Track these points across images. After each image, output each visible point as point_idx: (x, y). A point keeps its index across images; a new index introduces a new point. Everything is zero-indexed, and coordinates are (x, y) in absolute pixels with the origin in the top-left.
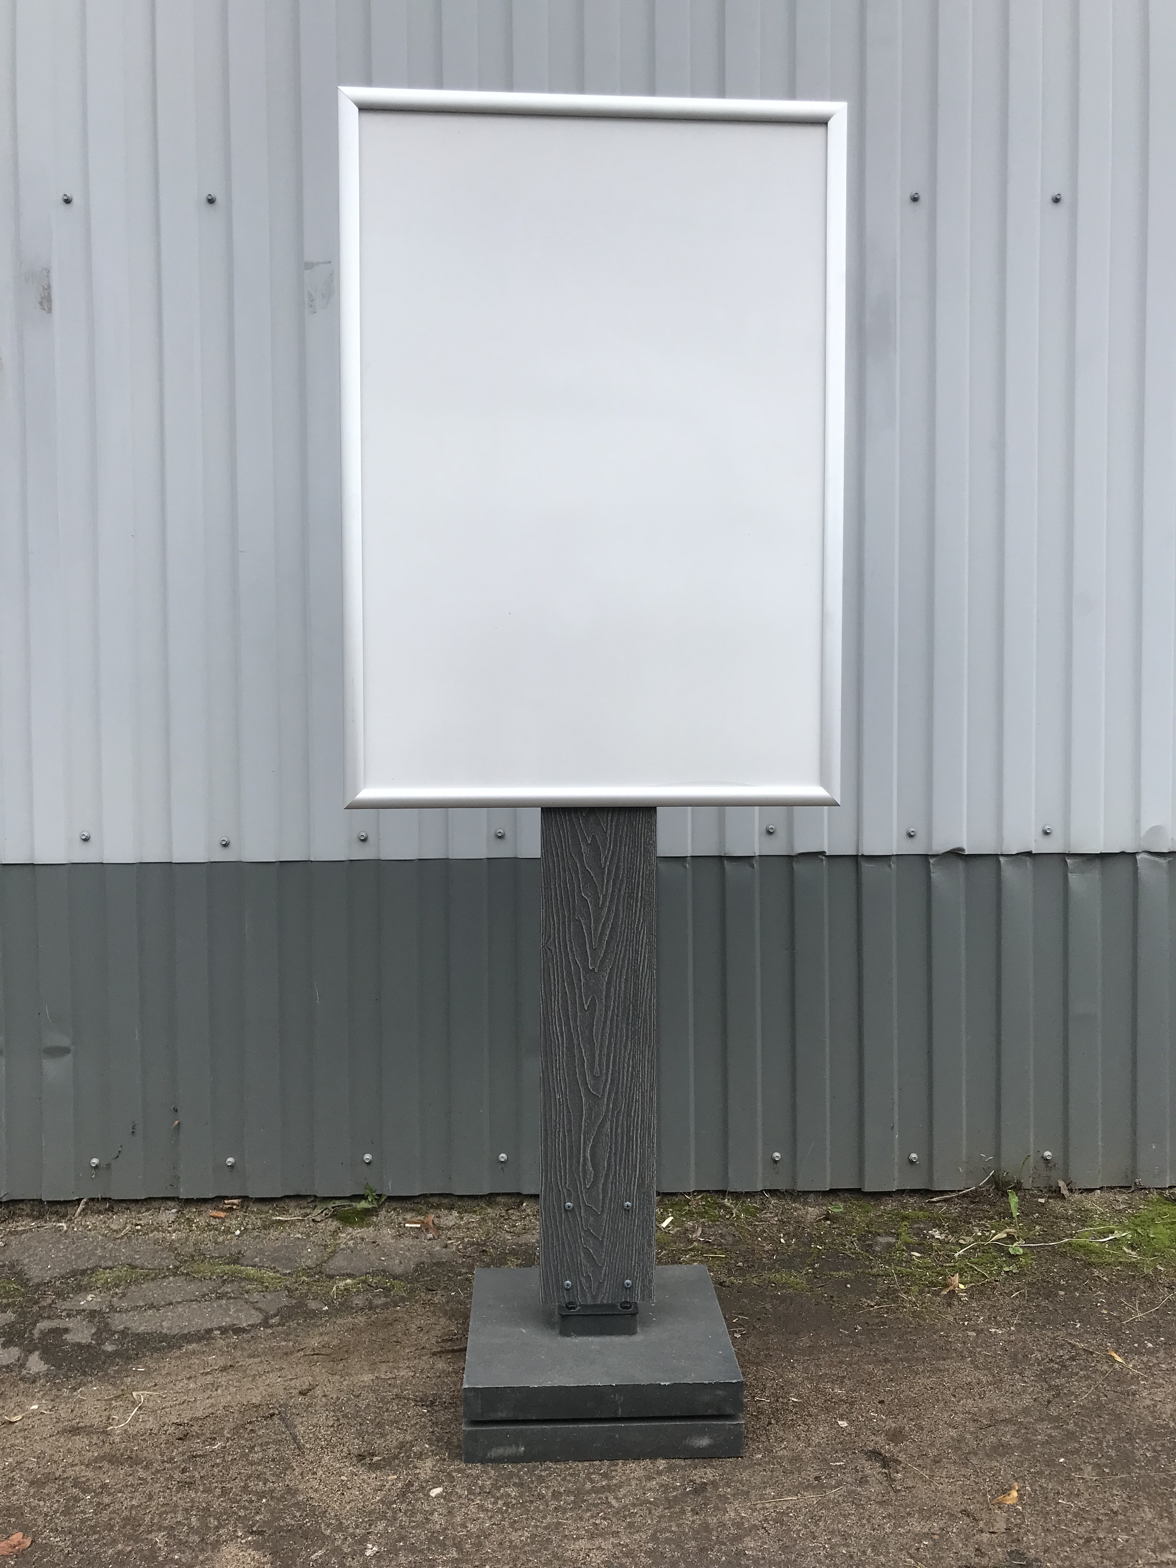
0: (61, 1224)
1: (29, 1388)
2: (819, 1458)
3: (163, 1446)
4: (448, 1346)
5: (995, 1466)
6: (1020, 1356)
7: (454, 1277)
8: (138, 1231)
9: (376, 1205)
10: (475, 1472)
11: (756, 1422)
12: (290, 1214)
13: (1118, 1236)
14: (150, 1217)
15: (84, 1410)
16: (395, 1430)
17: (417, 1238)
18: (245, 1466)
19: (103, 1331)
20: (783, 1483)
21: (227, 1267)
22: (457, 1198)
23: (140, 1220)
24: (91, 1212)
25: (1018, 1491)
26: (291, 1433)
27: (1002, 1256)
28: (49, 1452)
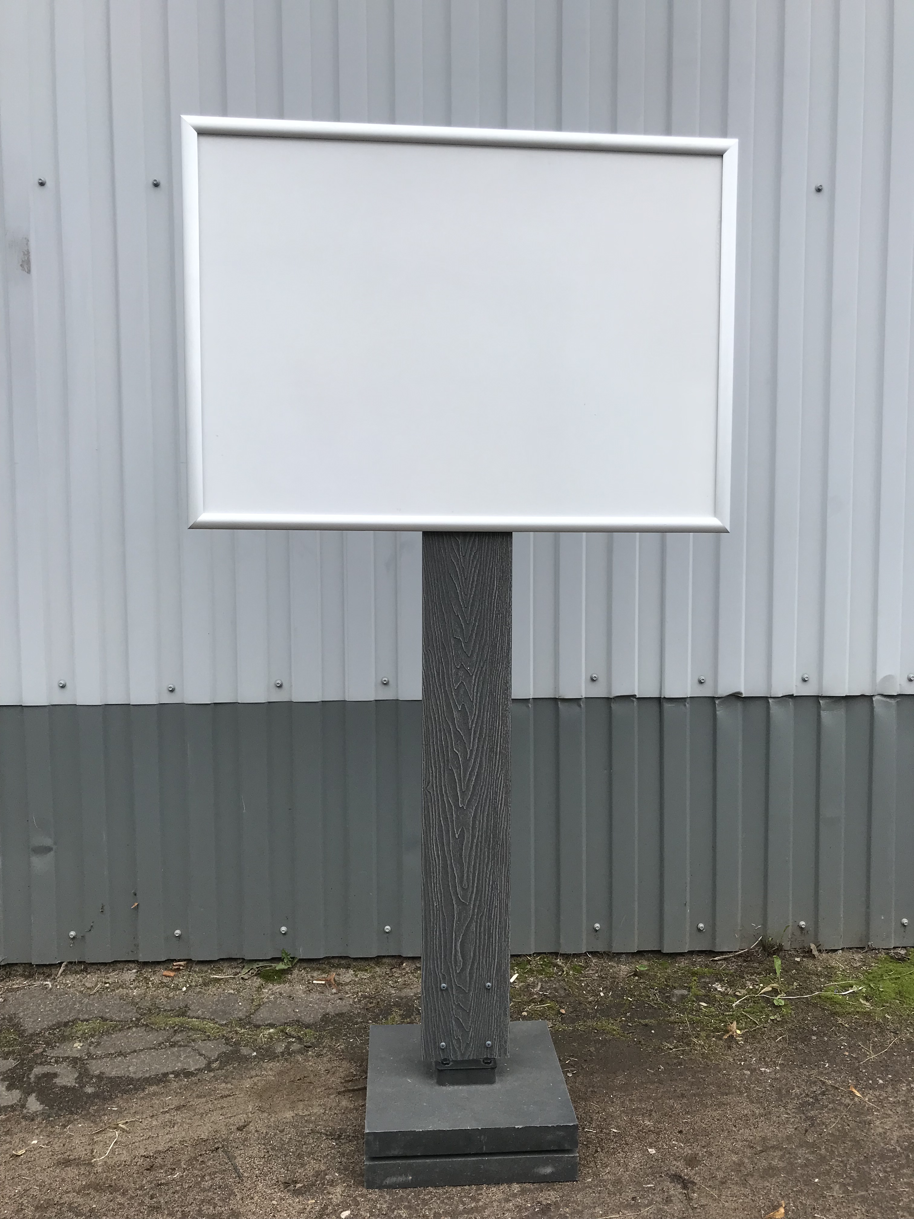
0: (47, 983)
1: (30, 1125)
2: (635, 1181)
3: (135, 1175)
4: (350, 1086)
5: (767, 1186)
6: (784, 1092)
7: (352, 1026)
8: (107, 988)
9: (290, 966)
10: (374, 1196)
11: (586, 1150)
12: (224, 973)
13: (855, 990)
14: (116, 976)
15: (73, 1145)
16: (312, 1161)
17: (323, 993)
18: (199, 1192)
19: (84, 1075)
20: (608, 1203)
21: (177, 1020)
22: (352, 960)
23: (108, 978)
24: (70, 973)
25: (784, 1208)
26: (232, 1164)
27: (769, 1006)
28: (48, 1182)
